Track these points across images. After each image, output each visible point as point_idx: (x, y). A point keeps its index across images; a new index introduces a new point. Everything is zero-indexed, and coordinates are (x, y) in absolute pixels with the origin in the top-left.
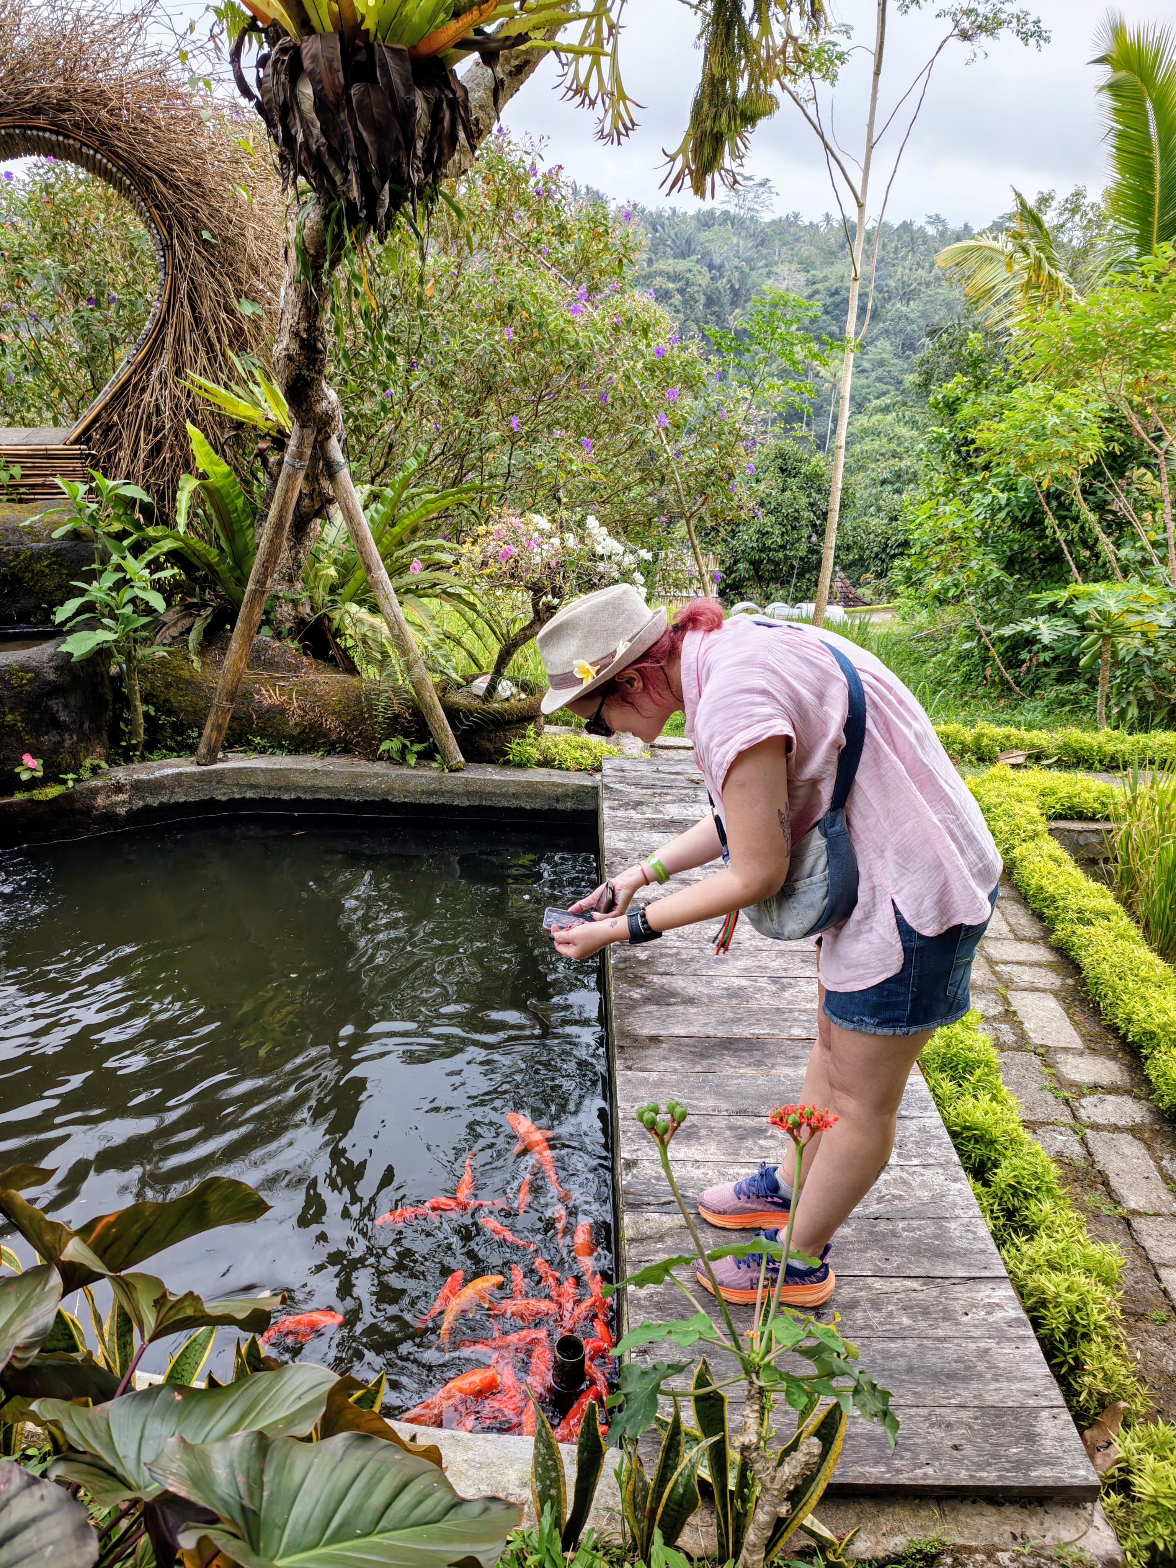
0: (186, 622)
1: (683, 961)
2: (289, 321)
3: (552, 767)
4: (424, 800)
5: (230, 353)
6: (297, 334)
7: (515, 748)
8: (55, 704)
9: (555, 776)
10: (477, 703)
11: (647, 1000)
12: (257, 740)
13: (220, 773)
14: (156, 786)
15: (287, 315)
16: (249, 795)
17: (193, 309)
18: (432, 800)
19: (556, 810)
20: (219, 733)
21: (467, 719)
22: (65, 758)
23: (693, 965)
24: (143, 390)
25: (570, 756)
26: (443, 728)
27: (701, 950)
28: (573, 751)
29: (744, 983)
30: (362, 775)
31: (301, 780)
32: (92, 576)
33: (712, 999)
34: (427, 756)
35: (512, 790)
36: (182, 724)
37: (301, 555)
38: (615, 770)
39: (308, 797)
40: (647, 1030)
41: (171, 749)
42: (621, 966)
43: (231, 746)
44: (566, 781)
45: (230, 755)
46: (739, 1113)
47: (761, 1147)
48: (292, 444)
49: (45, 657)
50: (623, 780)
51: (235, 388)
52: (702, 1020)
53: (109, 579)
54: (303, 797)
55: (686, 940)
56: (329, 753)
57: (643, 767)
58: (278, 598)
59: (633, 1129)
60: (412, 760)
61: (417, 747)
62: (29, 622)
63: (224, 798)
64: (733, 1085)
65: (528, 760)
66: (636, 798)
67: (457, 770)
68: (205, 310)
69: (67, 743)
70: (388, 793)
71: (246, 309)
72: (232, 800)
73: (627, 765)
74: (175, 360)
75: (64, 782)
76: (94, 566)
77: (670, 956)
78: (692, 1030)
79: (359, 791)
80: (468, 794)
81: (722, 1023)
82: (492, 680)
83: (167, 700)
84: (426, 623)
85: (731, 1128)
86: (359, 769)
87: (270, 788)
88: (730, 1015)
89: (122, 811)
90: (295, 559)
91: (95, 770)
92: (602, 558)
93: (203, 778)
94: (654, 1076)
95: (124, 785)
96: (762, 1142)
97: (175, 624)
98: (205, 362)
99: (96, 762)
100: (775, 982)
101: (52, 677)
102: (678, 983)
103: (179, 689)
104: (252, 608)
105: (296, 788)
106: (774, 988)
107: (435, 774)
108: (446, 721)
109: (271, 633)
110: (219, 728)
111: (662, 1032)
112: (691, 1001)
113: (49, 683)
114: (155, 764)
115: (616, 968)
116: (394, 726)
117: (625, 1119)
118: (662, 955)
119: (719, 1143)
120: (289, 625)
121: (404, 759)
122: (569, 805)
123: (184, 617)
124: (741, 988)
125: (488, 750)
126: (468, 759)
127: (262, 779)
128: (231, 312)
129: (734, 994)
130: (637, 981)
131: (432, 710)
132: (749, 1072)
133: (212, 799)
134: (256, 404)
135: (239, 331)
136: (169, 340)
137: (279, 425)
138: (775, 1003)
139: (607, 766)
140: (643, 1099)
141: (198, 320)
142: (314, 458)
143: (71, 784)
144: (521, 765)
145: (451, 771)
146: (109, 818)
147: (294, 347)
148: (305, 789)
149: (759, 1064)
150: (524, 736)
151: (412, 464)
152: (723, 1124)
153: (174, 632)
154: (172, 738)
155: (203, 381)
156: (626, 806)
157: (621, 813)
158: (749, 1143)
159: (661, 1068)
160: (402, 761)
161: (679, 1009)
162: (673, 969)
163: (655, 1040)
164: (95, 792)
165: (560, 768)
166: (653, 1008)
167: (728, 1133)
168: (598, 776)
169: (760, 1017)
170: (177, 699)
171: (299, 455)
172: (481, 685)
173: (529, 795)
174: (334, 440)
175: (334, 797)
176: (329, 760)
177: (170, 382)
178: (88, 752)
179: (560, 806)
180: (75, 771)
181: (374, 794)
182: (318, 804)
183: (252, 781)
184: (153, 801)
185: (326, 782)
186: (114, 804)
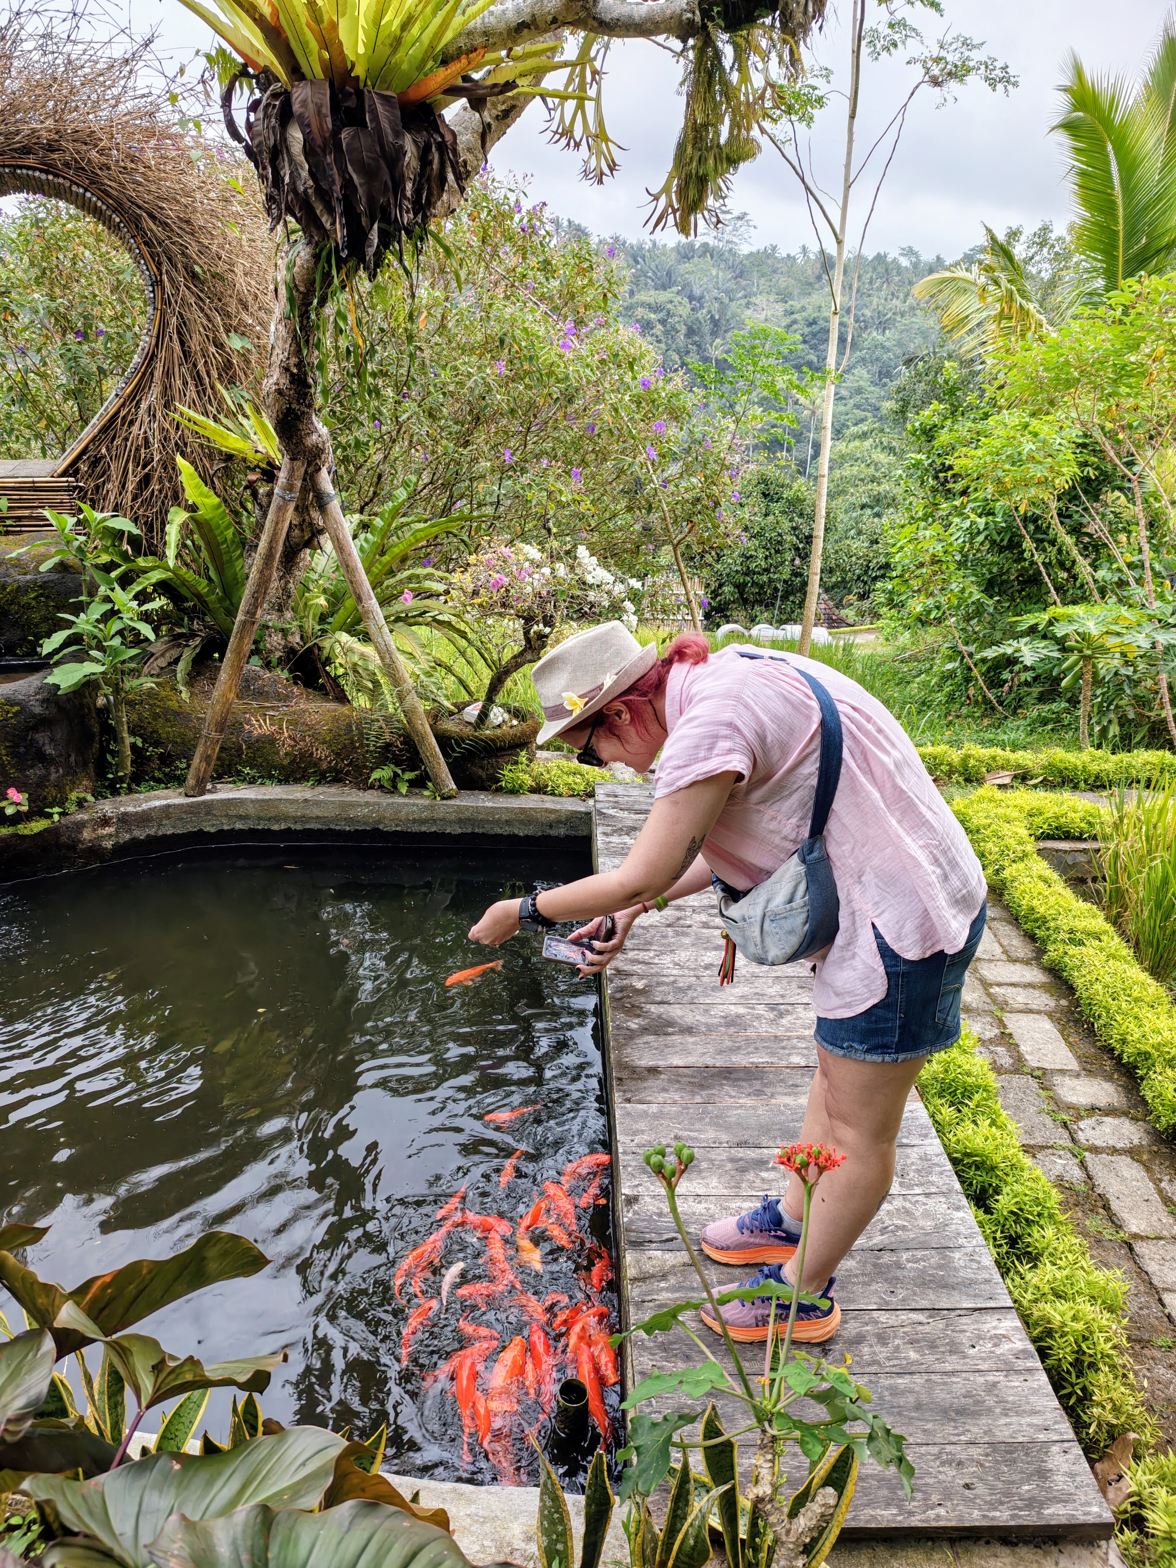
0: (175, 653)
1: (681, 990)
2: (279, 355)
3: (545, 793)
4: (415, 828)
5: (219, 386)
6: (287, 369)
7: (508, 774)
8: (41, 737)
9: (548, 803)
10: (468, 730)
11: (645, 1030)
12: (247, 770)
13: (209, 805)
14: (144, 818)
15: (277, 351)
16: (239, 826)
17: (182, 343)
18: (424, 829)
19: (549, 836)
20: (208, 764)
21: (459, 746)
22: (51, 792)
23: (690, 993)
24: (132, 423)
25: (563, 782)
26: (435, 756)
27: (698, 977)
28: (565, 777)
29: (741, 1010)
30: (352, 805)
31: (292, 810)
32: (79, 609)
33: (710, 1028)
34: (418, 784)
35: (504, 817)
36: (170, 756)
37: (291, 585)
38: (608, 795)
39: (299, 827)
40: (645, 1061)
41: (159, 781)
42: (618, 995)
43: (220, 777)
44: (558, 807)
45: (219, 786)
46: (739, 1145)
47: (763, 1179)
48: (282, 476)
49: (32, 690)
50: (616, 806)
51: (225, 421)
52: (700, 1049)
53: (97, 610)
54: (293, 827)
55: (682, 967)
56: (319, 782)
57: (635, 792)
58: (268, 627)
59: (634, 1163)
60: (403, 788)
61: (409, 775)
62: (16, 655)
63: (213, 830)
64: (733, 1115)
65: (521, 787)
66: (630, 823)
67: (450, 798)
68: (194, 344)
69: (53, 777)
70: (379, 822)
71: (235, 343)
72: (221, 831)
73: (620, 790)
74: (164, 393)
75: (50, 816)
76: (81, 598)
77: (667, 984)
78: (691, 1060)
79: (350, 820)
80: (460, 821)
81: (721, 1052)
82: (484, 707)
83: (155, 732)
84: (418, 652)
85: (732, 1160)
86: (349, 799)
87: (260, 818)
88: (728, 1043)
89: (108, 844)
90: (285, 589)
91: (81, 803)
92: (591, 586)
93: (192, 809)
94: (654, 1108)
95: (111, 818)
96: (764, 1174)
97: (163, 655)
98: (195, 396)
99: (82, 795)
100: (773, 1009)
101: (38, 710)
102: (675, 1012)
103: (167, 720)
104: (242, 638)
105: (286, 818)
106: (771, 1016)
107: (427, 802)
108: (437, 749)
109: (260, 663)
110: (207, 759)
111: (661, 1063)
112: (689, 1030)
113: (35, 716)
114: (142, 796)
115: (613, 998)
116: (386, 755)
117: (625, 1153)
118: (659, 984)
119: (720, 1176)
120: (278, 654)
121: (395, 787)
122: (562, 831)
123: (173, 646)
124: (739, 1016)
125: (481, 777)
126: (460, 787)
127: (251, 810)
128: (220, 346)
129: (732, 1022)
130: (634, 1011)
131: (423, 738)
132: (749, 1102)
133: (201, 830)
134: (246, 436)
135: (229, 365)
136: (158, 374)
137: (269, 457)
138: (773, 1030)
139: (600, 792)
140: (643, 1132)
141: (186, 354)
142: (304, 490)
143: (56, 817)
144: (514, 792)
145: (443, 798)
146: (95, 851)
147: (284, 382)
148: (296, 820)
149: (759, 1093)
150: (516, 763)
151: (402, 494)
152: (724, 1156)
153: (162, 662)
154: (159, 769)
155: (191, 413)
156: (619, 831)
157: (615, 839)
158: (750, 1176)
159: (660, 1099)
160: (393, 789)
161: (677, 1038)
162: (670, 998)
163: (654, 1071)
164: (81, 825)
165: (553, 794)
166: (651, 1038)
167: (729, 1166)
168: (591, 802)
169: (758, 1045)
170: (165, 730)
171: (290, 487)
172: (472, 712)
173: (521, 822)
174: (324, 472)
175: (324, 827)
176: (320, 789)
177: (159, 414)
178: (74, 785)
179: (553, 832)
180: (62, 805)
181: (365, 823)
182: (308, 834)
183: (242, 812)
184: (141, 834)
185: (316, 812)
186: (101, 838)
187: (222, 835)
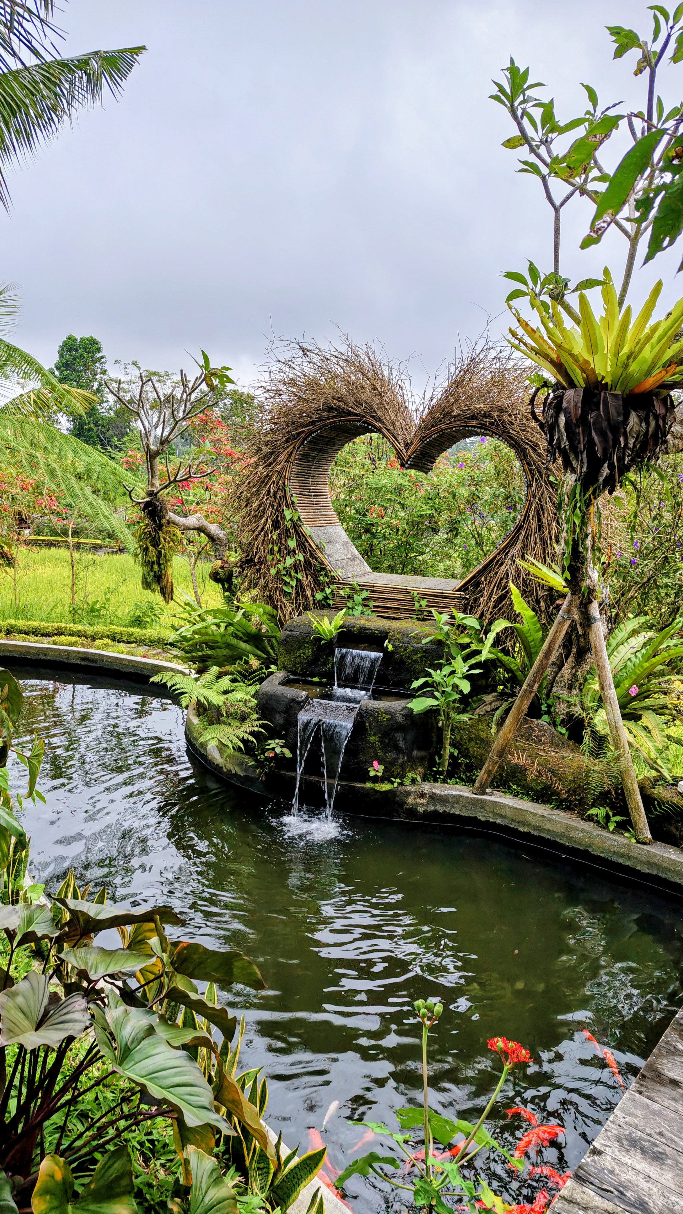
4: (614, 859)
8: (399, 736)
12: (514, 787)
13: (483, 803)
14: (444, 800)
16: (499, 821)
18: (620, 861)
20: (489, 776)
22: (397, 770)
24: (501, 564)
26: (637, 809)
30: (574, 828)
31: (533, 821)
32: (440, 667)
34: (623, 826)
36: (472, 765)
37: (579, 673)
39: (536, 833)
40: (673, 1073)
41: (462, 780)
43: (498, 787)
45: (495, 792)
49: (399, 708)
53: (446, 670)
54: (532, 832)
56: (558, 807)
60: (612, 827)
61: (618, 818)
63: (483, 819)
67: (644, 843)
69: (400, 761)
70: (590, 846)
72: (488, 822)
74: (523, 549)
75: (393, 783)
76: (441, 661)
79: (569, 838)
80: (649, 864)
83: (467, 749)
86: (573, 823)
87: (513, 820)
89: (421, 810)
91: (413, 781)
93: (474, 803)
94: (657, 1107)
95: (425, 794)
98: (539, 550)
99: (415, 776)
101: (400, 719)
103: (476, 743)
104: (522, 701)
105: (529, 825)
107: (625, 841)
108: (641, 804)
110: (489, 772)
113: (397, 723)
114: (448, 786)
116: (603, 799)
117: (613, 1121)
121: (607, 824)
125: (675, 835)
126: (654, 838)
127: (508, 813)
131: (632, 793)
133: (476, 817)
136: (522, 537)
140: (636, 1116)
141: (539, 525)
142: (579, 613)
143: (396, 785)
145: (638, 842)
146: (412, 812)
148: (535, 828)
154: (464, 773)
160: (605, 827)
163: (674, 1083)
164: (408, 794)
170: (473, 749)
174: (594, 604)
175: (552, 839)
176: (556, 812)
178: (413, 769)
180: (402, 778)
181: (580, 844)
182: (540, 840)
183: (503, 813)
184: (440, 809)
185: (548, 826)
186: (417, 804)
187: (488, 824)
